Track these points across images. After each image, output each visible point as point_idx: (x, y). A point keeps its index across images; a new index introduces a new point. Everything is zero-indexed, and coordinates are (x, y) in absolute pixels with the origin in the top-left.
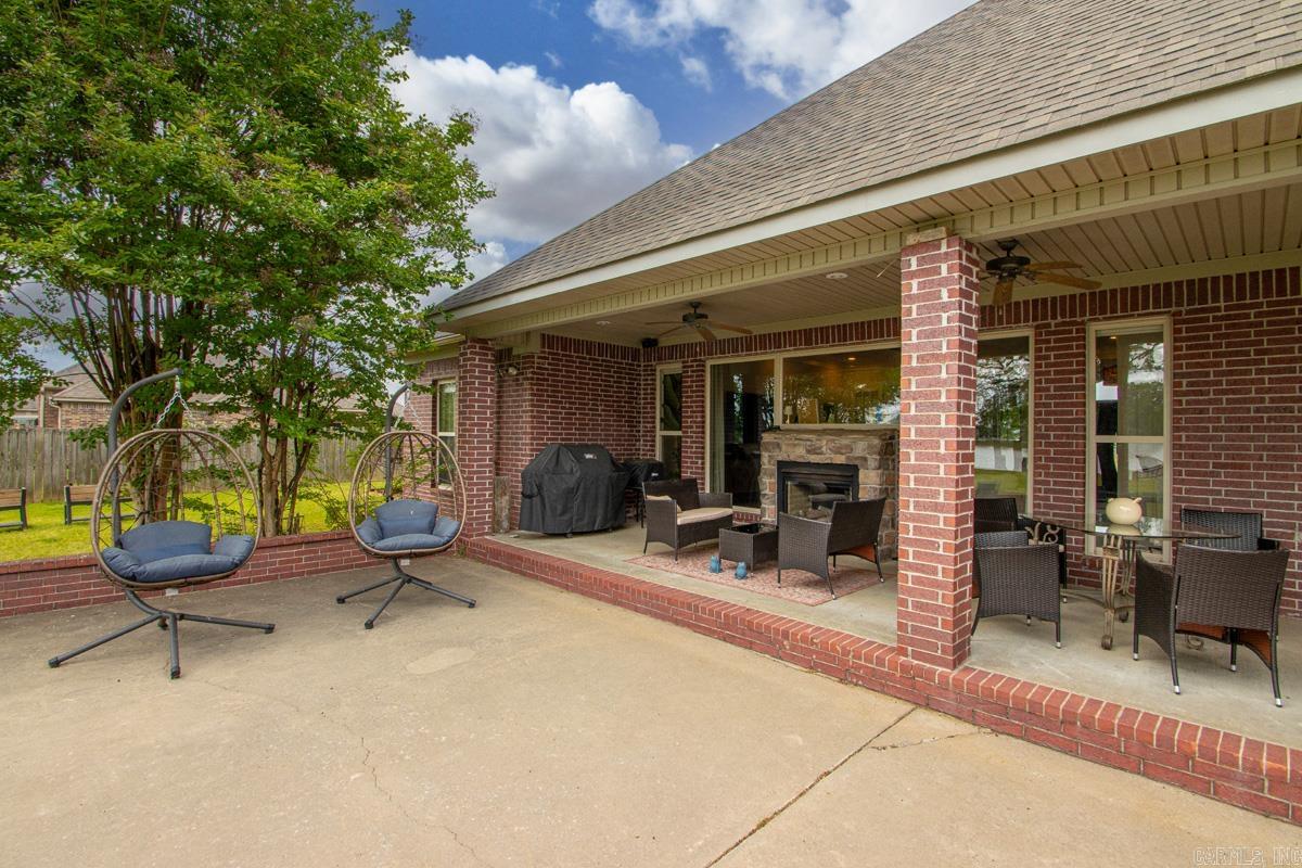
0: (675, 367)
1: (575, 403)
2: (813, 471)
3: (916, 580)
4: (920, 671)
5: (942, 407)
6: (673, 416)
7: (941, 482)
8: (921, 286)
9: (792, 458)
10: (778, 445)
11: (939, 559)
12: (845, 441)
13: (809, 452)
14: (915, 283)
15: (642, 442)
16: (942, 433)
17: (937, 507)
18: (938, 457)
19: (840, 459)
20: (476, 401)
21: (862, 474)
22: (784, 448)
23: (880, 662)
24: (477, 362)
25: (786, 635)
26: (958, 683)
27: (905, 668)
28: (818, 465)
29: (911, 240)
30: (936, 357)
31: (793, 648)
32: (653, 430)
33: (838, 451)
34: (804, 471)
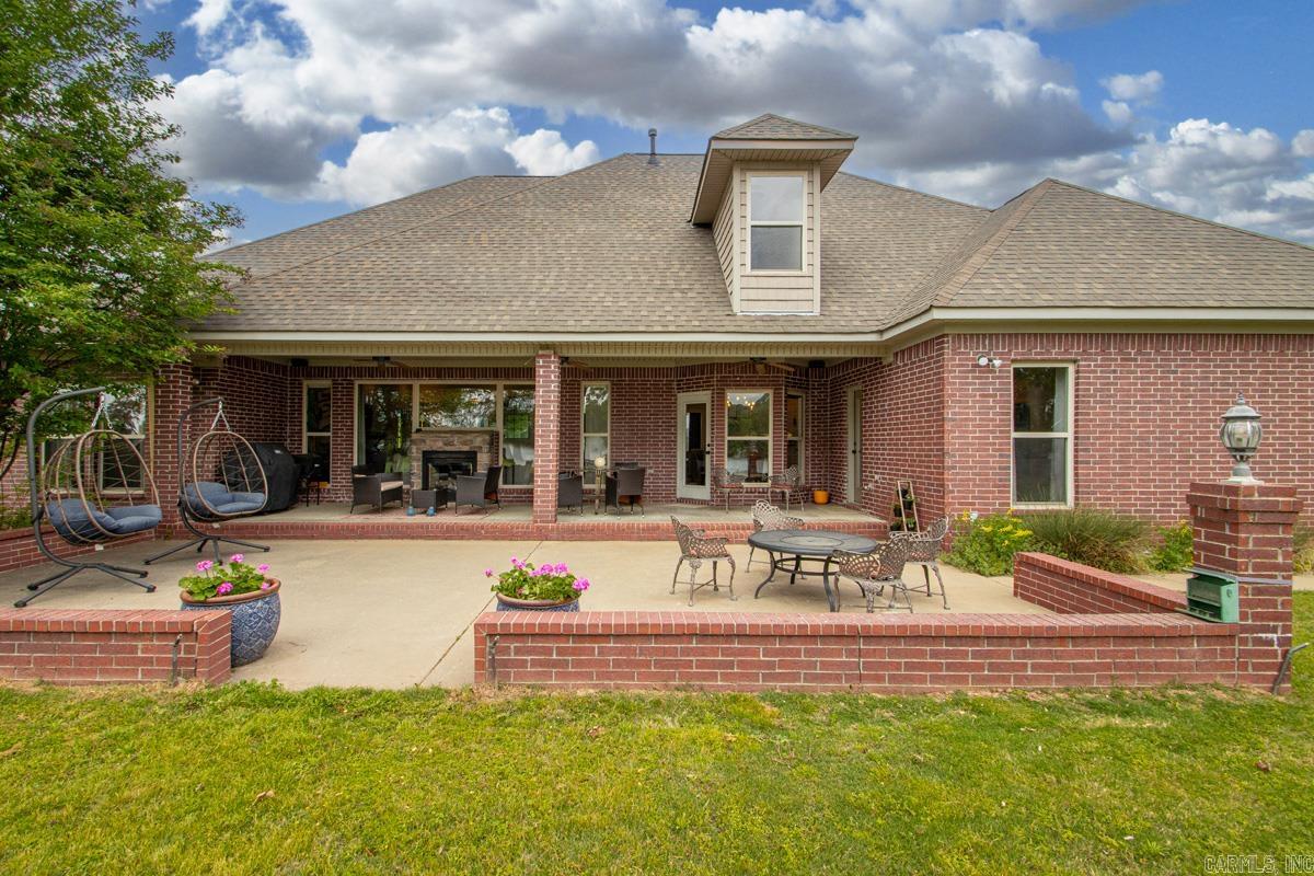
0: (325, 383)
1: (244, 410)
2: (448, 455)
3: (541, 491)
4: (544, 527)
5: (551, 421)
6: (318, 420)
7: (551, 451)
8: (544, 372)
9: (434, 448)
10: (424, 441)
11: (550, 481)
12: (468, 437)
13: (445, 444)
14: (541, 370)
15: (288, 442)
16: (552, 431)
17: (550, 461)
18: (550, 441)
19: (466, 448)
20: (180, 407)
21: (479, 455)
22: (428, 441)
23: (528, 527)
24: (181, 374)
25: (482, 528)
26: (558, 528)
27: (538, 527)
28: (451, 452)
29: (540, 352)
30: (549, 401)
31: (486, 532)
32: (300, 432)
33: (465, 443)
34: (442, 456)
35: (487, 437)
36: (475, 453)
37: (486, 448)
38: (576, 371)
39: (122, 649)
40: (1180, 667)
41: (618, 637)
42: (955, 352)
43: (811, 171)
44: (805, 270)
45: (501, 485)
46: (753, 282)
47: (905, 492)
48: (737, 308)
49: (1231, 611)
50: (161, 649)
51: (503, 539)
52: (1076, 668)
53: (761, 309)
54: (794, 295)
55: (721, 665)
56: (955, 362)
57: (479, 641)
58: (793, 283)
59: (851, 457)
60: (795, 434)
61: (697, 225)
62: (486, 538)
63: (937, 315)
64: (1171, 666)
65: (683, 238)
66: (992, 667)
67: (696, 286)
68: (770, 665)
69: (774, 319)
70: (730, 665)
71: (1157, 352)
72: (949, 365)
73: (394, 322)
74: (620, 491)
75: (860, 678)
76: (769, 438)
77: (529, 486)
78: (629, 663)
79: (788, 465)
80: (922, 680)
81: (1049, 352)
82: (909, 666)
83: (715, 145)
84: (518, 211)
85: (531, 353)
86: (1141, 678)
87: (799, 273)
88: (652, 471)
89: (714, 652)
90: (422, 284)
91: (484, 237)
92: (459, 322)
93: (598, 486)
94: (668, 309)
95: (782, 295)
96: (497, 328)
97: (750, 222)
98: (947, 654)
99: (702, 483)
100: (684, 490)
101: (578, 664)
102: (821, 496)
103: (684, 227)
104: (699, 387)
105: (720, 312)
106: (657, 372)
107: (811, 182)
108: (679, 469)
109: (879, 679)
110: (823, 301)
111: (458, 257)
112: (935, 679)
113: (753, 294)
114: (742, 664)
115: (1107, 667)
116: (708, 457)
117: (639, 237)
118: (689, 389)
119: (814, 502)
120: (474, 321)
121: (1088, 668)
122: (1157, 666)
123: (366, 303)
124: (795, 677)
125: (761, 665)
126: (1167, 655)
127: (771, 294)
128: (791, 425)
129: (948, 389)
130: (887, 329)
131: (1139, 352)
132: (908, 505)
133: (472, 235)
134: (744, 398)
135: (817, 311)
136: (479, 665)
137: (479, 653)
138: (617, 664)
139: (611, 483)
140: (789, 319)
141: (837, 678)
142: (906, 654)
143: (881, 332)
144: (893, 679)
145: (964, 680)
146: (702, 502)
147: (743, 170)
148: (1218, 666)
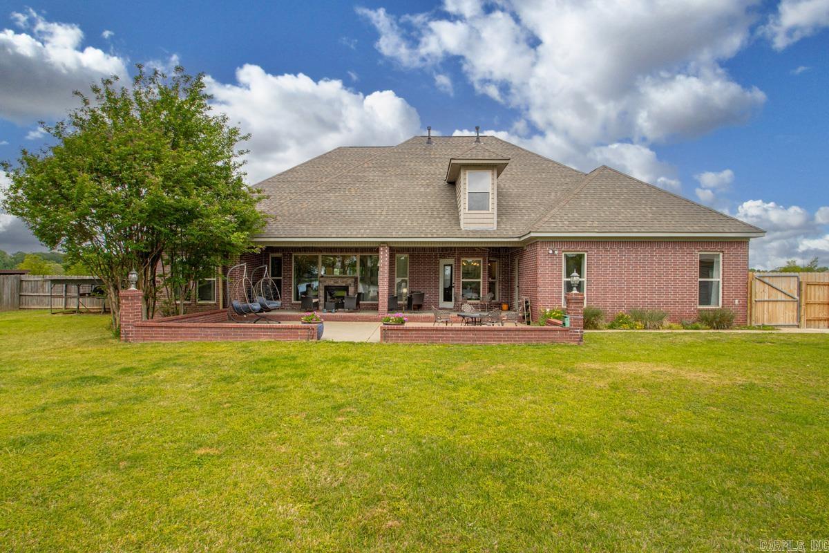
8: (383, 253)
9: (329, 285)
12: (345, 280)
13: (335, 283)
17: (385, 291)
19: (344, 285)
21: (350, 288)
29: (382, 245)
33: (343, 282)
34: (333, 288)
35: (353, 280)
36: (348, 287)
37: (353, 284)
38: (394, 250)
39: (295, 332)
40: (555, 338)
41: (416, 330)
42: (541, 248)
43: (493, 170)
44: (490, 211)
45: (361, 302)
46: (469, 216)
47: (527, 302)
48: (462, 226)
49: (568, 324)
50: (304, 332)
51: (367, 321)
52: (528, 338)
53: (472, 227)
54: (485, 221)
55: (441, 337)
56: (542, 252)
57: (381, 331)
58: (486, 216)
59: (517, 288)
60: (494, 278)
61: (449, 183)
62: (359, 321)
63: (532, 235)
64: (552, 338)
65: (442, 190)
66: (508, 338)
67: (447, 216)
68: (453, 337)
69: (477, 231)
70: (443, 337)
71: (618, 248)
72: (539, 253)
73: (323, 233)
74: (414, 303)
75: (475, 341)
76: (481, 280)
77: (377, 302)
78: (418, 337)
79: (489, 292)
80: (491, 341)
81: (576, 248)
82: (487, 338)
83: (453, 162)
84: (366, 174)
85: (377, 245)
86: (545, 341)
87: (487, 212)
88: (428, 295)
89: (439, 334)
90: (330, 215)
91: (352, 189)
92: (349, 233)
93: (403, 302)
94: (434, 226)
95: (481, 221)
96: (365, 236)
97: (467, 191)
98: (496, 335)
99: (451, 301)
100: (443, 304)
101: (406, 337)
102: (505, 307)
103: (443, 183)
104: (449, 257)
105: (455, 228)
106: (430, 249)
107: (493, 174)
108: (440, 294)
109: (480, 341)
110: (498, 222)
111: (343, 201)
112: (494, 341)
113: (469, 221)
114: (446, 337)
115: (536, 338)
116: (453, 289)
117: (422, 189)
118: (445, 258)
119: (502, 310)
120: (355, 233)
121: (532, 338)
122: (549, 338)
123: (310, 224)
124: (459, 340)
125: (451, 337)
126: (552, 335)
127: (477, 221)
128: (491, 275)
129: (539, 262)
130: (523, 236)
131: (611, 248)
132: (527, 307)
133: (347, 188)
134: (472, 261)
135: (495, 228)
136: (381, 337)
137: (381, 334)
138: (415, 337)
139: (410, 299)
140: (482, 231)
141: (470, 341)
142: (486, 335)
143: (520, 237)
144: (484, 341)
145: (501, 341)
146: (451, 309)
147: (465, 170)
148: (564, 338)
